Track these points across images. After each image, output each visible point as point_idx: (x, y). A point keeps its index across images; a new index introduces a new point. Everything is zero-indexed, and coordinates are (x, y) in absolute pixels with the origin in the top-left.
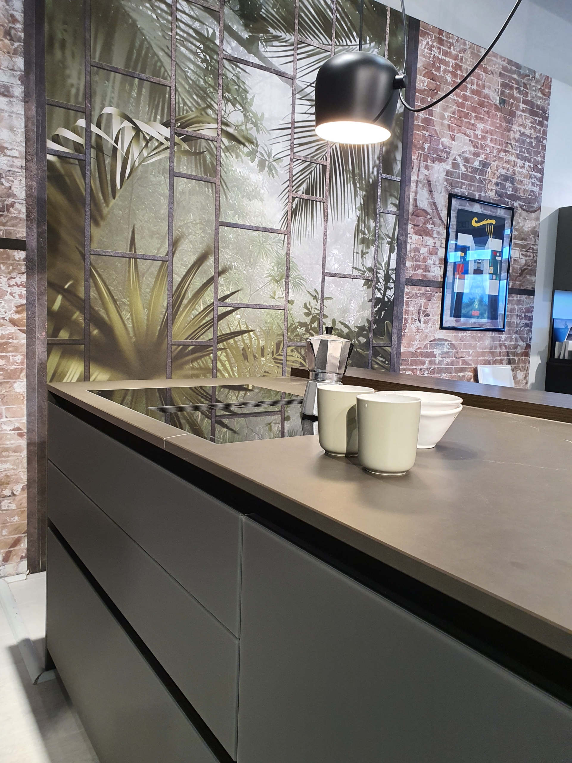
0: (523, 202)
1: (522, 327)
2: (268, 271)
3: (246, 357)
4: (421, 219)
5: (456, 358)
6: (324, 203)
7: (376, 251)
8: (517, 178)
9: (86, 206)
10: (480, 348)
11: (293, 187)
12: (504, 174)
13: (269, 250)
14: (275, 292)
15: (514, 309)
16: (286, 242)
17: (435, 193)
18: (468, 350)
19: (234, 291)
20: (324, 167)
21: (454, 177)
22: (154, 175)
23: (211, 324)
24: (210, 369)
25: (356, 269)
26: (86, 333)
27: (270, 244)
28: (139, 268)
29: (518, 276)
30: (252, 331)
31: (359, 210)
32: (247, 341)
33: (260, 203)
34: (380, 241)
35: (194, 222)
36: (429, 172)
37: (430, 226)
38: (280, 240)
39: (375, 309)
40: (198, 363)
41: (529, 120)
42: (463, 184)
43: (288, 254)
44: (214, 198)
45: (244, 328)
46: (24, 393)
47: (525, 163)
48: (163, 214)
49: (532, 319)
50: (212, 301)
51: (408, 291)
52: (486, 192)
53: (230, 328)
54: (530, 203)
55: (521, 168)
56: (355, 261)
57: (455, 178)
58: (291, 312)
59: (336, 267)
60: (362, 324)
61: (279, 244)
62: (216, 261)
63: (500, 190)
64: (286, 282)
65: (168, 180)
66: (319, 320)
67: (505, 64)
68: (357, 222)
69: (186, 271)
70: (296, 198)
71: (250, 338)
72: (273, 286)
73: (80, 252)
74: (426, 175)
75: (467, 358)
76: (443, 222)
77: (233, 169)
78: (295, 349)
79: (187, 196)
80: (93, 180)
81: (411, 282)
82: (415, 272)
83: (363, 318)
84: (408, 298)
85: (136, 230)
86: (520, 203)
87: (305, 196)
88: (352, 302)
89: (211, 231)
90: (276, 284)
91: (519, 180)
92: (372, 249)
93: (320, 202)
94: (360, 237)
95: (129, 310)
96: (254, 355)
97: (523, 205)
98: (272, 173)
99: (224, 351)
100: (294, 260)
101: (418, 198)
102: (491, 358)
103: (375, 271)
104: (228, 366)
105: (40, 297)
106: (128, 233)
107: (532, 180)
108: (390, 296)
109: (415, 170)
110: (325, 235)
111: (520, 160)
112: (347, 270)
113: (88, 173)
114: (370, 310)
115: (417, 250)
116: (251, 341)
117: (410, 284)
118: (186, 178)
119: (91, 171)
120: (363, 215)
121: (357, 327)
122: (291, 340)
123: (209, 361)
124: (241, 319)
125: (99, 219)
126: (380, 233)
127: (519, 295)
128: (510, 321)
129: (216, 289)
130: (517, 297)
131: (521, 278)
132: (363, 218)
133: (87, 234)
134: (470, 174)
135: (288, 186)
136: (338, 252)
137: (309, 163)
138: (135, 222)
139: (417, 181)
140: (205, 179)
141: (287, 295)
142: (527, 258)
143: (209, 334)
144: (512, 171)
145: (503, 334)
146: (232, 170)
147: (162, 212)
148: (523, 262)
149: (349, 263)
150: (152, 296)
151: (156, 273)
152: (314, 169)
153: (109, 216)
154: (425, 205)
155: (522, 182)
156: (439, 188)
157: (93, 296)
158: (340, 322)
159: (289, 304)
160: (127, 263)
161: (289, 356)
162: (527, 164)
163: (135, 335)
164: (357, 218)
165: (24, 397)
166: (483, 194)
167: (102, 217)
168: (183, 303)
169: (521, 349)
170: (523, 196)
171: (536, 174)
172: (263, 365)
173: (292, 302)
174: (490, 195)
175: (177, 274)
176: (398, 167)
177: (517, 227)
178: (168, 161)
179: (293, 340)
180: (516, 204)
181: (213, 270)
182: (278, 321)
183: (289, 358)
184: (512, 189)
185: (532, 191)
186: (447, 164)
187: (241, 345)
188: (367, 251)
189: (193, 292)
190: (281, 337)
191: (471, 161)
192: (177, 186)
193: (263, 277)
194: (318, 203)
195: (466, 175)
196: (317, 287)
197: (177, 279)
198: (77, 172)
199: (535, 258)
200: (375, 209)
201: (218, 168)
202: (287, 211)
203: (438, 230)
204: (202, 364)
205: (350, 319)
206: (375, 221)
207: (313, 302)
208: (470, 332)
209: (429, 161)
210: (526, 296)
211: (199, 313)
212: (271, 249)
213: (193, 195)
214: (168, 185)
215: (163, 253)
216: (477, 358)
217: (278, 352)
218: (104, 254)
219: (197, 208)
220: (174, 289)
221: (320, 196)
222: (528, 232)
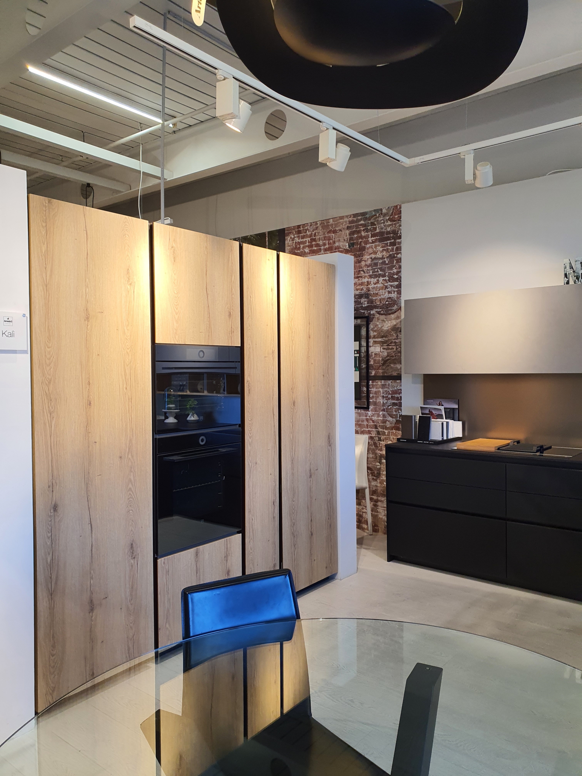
0: (380, 309)
1: (390, 405)
8: (372, 293)
15: (380, 392)
29: (380, 366)
41: (379, 246)
47: (380, 279)
49: (401, 399)
54: (388, 308)
55: (375, 284)
67: (351, 219)
86: (377, 310)
91: (374, 293)
97: (381, 311)
107: (388, 290)
111: (374, 278)
127: (383, 380)
128: (376, 401)
130: (381, 382)
131: (384, 367)
142: (389, 351)
144: (366, 288)
145: (369, 411)
148: (386, 354)
155: (377, 293)
169: (391, 424)
170: (380, 304)
171: (391, 284)
177: (375, 329)
180: (372, 311)
184: (367, 301)
185: (391, 297)
199: (399, 349)
210: (391, 381)
222: (388, 330)
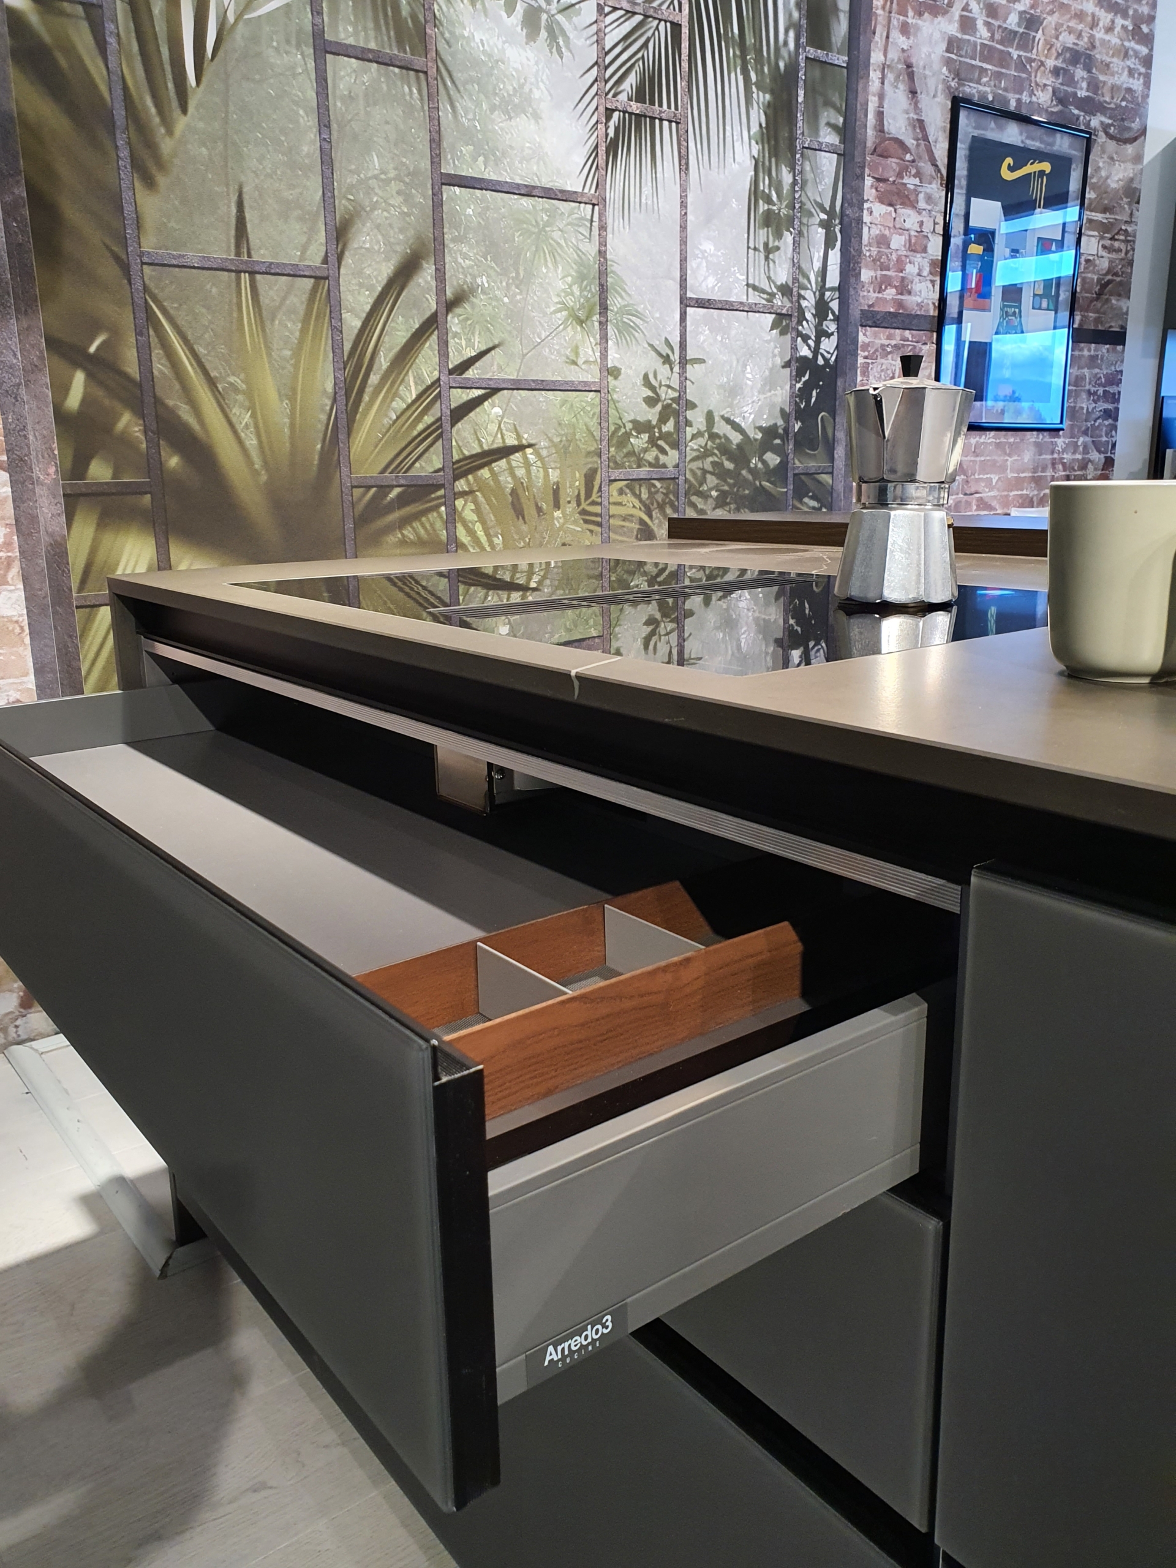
0: (1110, 118)
1: (1098, 418)
2: (559, 295)
3: (519, 512)
4: (893, 162)
5: (966, 494)
6: (677, 123)
7: (796, 245)
8: (1098, 56)
9: (118, 132)
10: (1012, 471)
11: (606, 82)
12: (1071, 46)
13: (558, 244)
14: (577, 347)
15: (1083, 378)
16: (596, 224)
17: (923, 96)
18: (988, 476)
19: (484, 348)
20: (676, 27)
21: (963, 53)
22: (277, 49)
23: (437, 432)
24: (440, 542)
25: (755, 288)
26: (153, 465)
27: (560, 230)
28: (261, 298)
29: (1092, 300)
30: (530, 446)
31: (757, 143)
32: (521, 472)
33: (533, 126)
34: (805, 220)
35: (383, 176)
36: (911, 41)
37: (910, 182)
38: (582, 219)
39: (799, 385)
40: (413, 528)
42: (983, 71)
43: (602, 254)
44: (424, 111)
45: (511, 441)
46: (21, 619)
47: (1116, 21)
48: (308, 155)
49: (1118, 401)
50: (436, 374)
51: (867, 340)
52: (1032, 94)
53: (479, 441)
54: (1123, 120)
55: (1107, 31)
56: (751, 270)
57: (966, 57)
58: (615, 396)
59: (710, 286)
60: (771, 423)
61: (581, 230)
62: (440, 276)
63: (1062, 87)
64: (600, 323)
65: (311, 64)
66: (677, 414)
68: (753, 173)
69: (371, 301)
70: (613, 111)
71: (527, 465)
72: (573, 333)
73: (117, 258)
74: (903, 50)
75: (987, 494)
76: (939, 171)
77: (466, 34)
78: (627, 486)
79: (362, 108)
80: (127, 60)
81: (874, 319)
82: (880, 295)
83: (772, 406)
84: (866, 357)
85: (246, 197)
86: (1103, 119)
87: (635, 107)
88: (749, 370)
89: (422, 198)
90: (579, 328)
91: (1102, 62)
92: (788, 238)
93: (670, 122)
94: (761, 211)
95: (247, 403)
96: (537, 505)
97: (1109, 126)
98: (558, 43)
99: (470, 498)
100: (616, 268)
101: (886, 109)
102: (1036, 492)
103: (795, 293)
104: (480, 533)
105: (32, 377)
106: (229, 207)
107: (1129, 63)
108: (828, 352)
109: (879, 38)
110: (683, 205)
111: (1106, 11)
112: (736, 291)
113: (111, 40)
114: (788, 387)
115: (883, 241)
116: (529, 472)
117: (870, 323)
118: (357, 58)
119: (118, 35)
120: (767, 155)
121: (760, 428)
122: (618, 466)
123: (439, 525)
124: (502, 418)
125: (153, 170)
126: (804, 199)
127: (1093, 345)
128: (1075, 407)
129: (443, 344)
130: (1089, 350)
131: (1099, 305)
132: (767, 163)
133: (128, 209)
134: (998, 46)
135: (596, 80)
136: (713, 248)
137: (640, 18)
138: (243, 178)
139: (884, 65)
140: (401, 60)
141: (604, 355)
142: (1113, 256)
143: (434, 457)
144: (1089, 38)
145: (1059, 437)
146: (463, 36)
147: (305, 149)
148: (1104, 264)
149: (738, 275)
150: (296, 366)
151: (301, 309)
152: (654, 34)
153: (177, 161)
154: (900, 128)
155: (1108, 65)
156: (932, 83)
157: (161, 371)
158: (722, 417)
159: (610, 378)
160: (234, 285)
161: (615, 504)
162: (1120, 21)
163: (265, 463)
164: (754, 162)
165: (22, 628)
166: (1025, 98)
167: (161, 165)
168: (370, 382)
169: (1096, 469)
170: (1109, 103)
171: (1138, 47)
172: (560, 529)
173: (615, 372)
174: (1040, 101)
175: (351, 311)
176: (841, 28)
177: (1094, 180)
178: (309, 10)
179: (622, 466)
180: (1095, 122)
181: (434, 298)
182: (587, 419)
183: (613, 510)
184: (1089, 84)
185: (1129, 90)
186: (950, 21)
187: (507, 482)
188: (776, 243)
189: (392, 355)
190: (596, 459)
191: (1001, 12)
192: (334, 80)
193: (549, 311)
194: (666, 124)
195: (990, 47)
196: (670, 333)
197: (353, 323)
198: (82, 38)
199: (1129, 255)
200: (792, 139)
201: (428, 31)
202: (597, 147)
203: (928, 191)
204: (422, 532)
205: (745, 409)
206: (793, 169)
207: (664, 371)
208: (992, 433)
209: (911, 13)
210: (1108, 346)
211: (409, 407)
212: (562, 242)
213: (375, 104)
214: (313, 76)
215: (314, 256)
216: (1006, 493)
217: (590, 497)
218: (174, 262)
219: (387, 139)
220: (347, 346)
221: (669, 107)
222: (1116, 191)
